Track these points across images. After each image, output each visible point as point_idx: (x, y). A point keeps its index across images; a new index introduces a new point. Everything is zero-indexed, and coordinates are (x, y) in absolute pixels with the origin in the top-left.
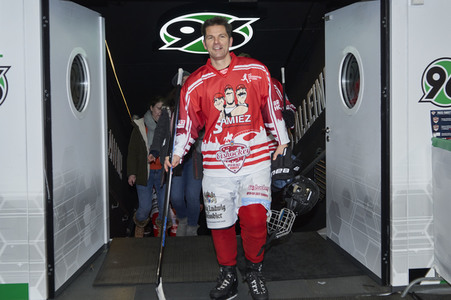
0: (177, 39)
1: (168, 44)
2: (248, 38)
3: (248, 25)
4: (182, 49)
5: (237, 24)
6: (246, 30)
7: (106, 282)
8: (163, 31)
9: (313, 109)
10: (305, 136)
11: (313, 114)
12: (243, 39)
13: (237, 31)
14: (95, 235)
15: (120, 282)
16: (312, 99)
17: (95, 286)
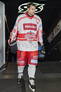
0: (23, 10)
1: (20, 11)
2: (42, 10)
3: (42, 6)
4: (24, 12)
5: (39, 6)
6: (41, 7)
7: (6, 73)
8: (19, 8)
9: (59, 29)
10: (56, 36)
11: (59, 30)
12: (40, 10)
13: (39, 8)
14: (2, 61)
15: (9, 73)
16: (58, 26)
17: (3, 74)
